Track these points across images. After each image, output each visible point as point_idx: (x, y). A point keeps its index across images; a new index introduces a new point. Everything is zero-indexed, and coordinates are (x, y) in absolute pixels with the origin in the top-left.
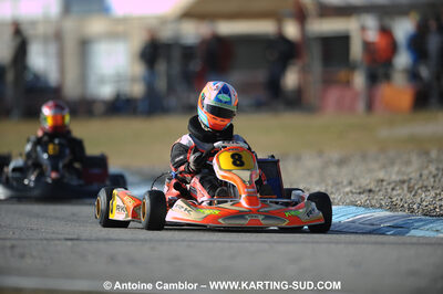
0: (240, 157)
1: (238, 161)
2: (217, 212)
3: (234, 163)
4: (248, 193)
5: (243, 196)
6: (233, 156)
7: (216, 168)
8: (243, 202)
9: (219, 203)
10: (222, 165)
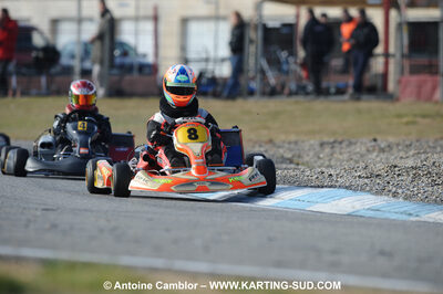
0: (195, 131)
1: (193, 135)
2: (170, 181)
3: (190, 137)
4: (197, 163)
5: (194, 166)
6: (189, 131)
7: (175, 142)
8: (193, 171)
9: (174, 172)
10: (180, 139)
